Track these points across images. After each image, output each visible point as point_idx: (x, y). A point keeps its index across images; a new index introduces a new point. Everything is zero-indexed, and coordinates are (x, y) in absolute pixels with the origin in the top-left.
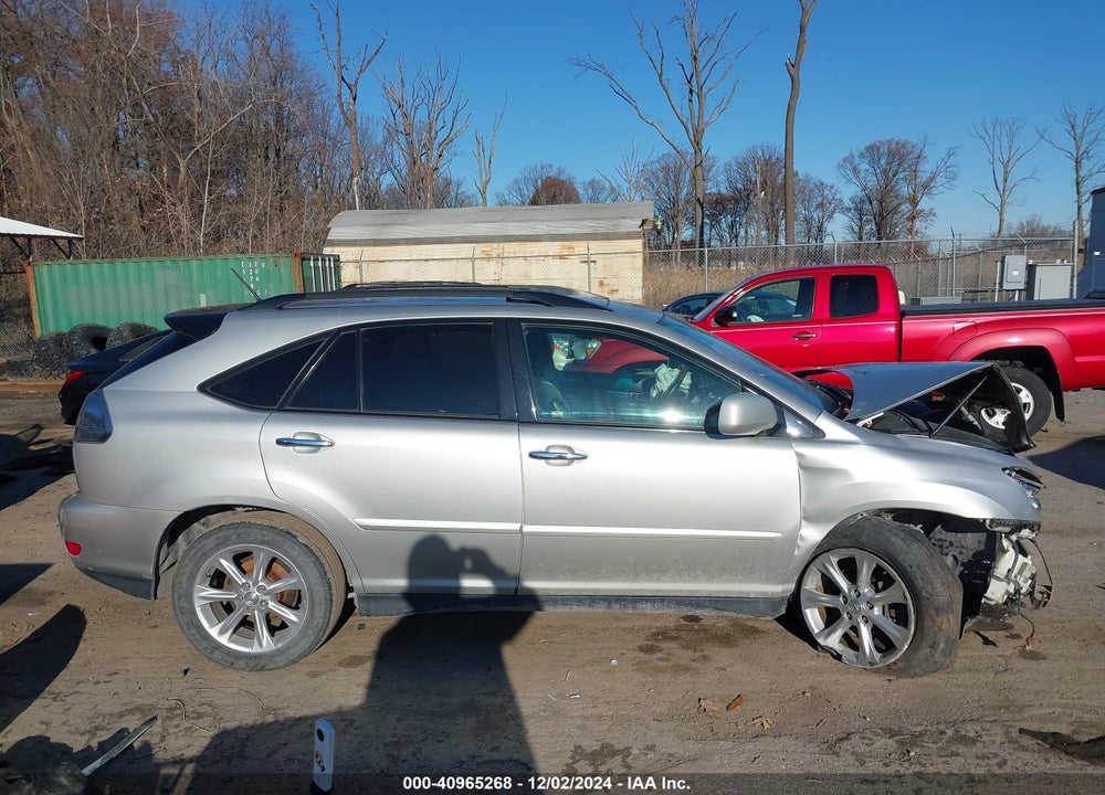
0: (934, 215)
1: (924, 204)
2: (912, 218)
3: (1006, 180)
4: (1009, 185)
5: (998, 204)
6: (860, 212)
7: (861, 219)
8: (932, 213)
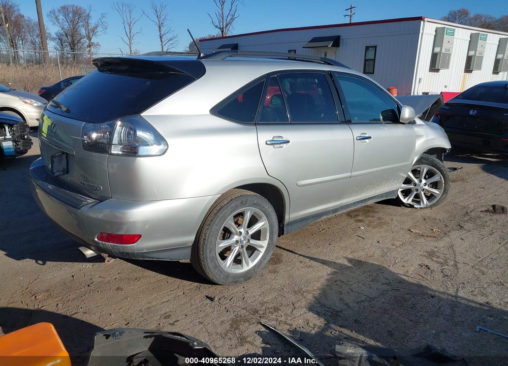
0: (99, 45)
1: (94, 40)
2: (89, 46)
3: (130, 32)
4: (132, 35)
5: (129, 43)
6: (61, 40)
7: (62, 45)
8: (98, 44)
